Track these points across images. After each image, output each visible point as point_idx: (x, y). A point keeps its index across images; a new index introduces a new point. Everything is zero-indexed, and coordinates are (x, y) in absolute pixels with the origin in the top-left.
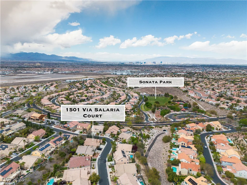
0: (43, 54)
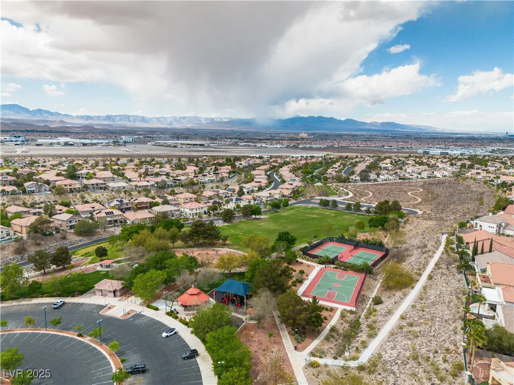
0: (331, 118)
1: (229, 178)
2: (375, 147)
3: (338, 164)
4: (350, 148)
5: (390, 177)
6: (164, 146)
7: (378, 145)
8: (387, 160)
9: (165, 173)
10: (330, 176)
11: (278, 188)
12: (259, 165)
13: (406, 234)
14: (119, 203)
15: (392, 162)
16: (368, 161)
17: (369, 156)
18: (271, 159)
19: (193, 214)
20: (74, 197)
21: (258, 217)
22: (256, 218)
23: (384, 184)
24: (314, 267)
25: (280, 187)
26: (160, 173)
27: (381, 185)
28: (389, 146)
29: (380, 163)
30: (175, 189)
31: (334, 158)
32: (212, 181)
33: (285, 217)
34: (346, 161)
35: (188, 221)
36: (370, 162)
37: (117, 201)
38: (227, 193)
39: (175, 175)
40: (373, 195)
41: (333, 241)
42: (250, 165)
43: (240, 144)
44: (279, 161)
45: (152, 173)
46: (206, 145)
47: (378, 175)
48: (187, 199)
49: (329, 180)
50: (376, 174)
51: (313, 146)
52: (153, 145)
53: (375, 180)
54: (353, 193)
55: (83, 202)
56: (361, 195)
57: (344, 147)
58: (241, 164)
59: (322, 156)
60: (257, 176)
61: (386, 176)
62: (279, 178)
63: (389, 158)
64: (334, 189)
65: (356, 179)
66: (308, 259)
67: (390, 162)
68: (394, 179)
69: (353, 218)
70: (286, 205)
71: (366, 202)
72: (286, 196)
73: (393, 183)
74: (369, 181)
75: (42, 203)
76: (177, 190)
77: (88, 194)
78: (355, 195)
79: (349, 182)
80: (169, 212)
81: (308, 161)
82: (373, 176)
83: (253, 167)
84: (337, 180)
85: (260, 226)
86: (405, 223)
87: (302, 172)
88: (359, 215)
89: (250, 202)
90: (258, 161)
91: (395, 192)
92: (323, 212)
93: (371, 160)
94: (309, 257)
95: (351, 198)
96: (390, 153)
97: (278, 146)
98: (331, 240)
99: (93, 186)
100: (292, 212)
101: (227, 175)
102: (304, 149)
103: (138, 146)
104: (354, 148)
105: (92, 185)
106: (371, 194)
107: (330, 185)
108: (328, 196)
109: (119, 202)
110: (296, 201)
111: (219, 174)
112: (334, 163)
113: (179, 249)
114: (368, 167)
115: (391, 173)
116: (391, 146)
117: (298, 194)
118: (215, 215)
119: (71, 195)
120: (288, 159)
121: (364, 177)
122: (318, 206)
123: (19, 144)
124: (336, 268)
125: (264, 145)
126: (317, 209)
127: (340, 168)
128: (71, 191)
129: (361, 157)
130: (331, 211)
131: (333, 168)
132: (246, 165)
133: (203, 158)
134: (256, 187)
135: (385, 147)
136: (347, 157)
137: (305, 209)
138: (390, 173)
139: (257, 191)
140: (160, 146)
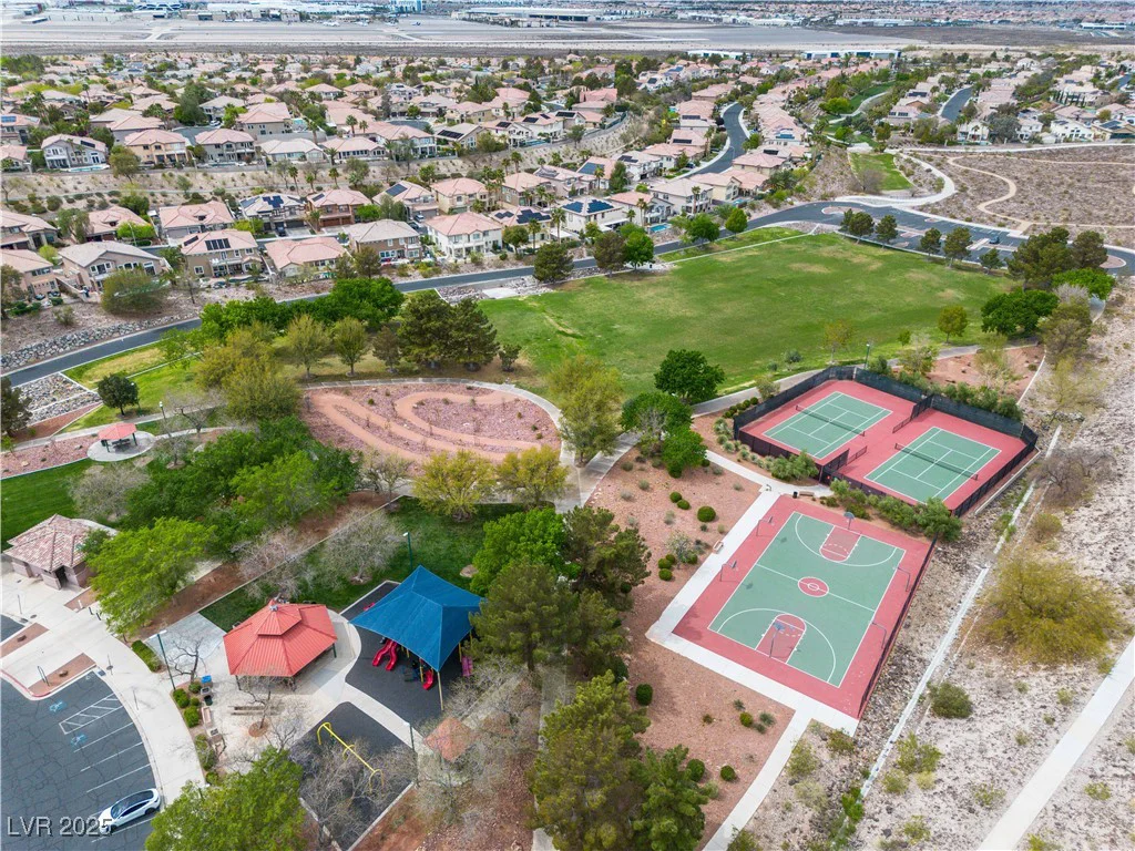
1: (603, 127)
2: (1055, 23)
3: (934, 81)
4: (979, 26)
5: (1084, 131)
6: (487, 21)
7: (1062, 18)
8: (1083, 68)
9: (435, 110)
10: (901, 122)
11: (732, 165)
12: (705, 83)
13: (1105, 360)
14: (271, 207)
15: (1097, 76)
16: (1023, 73)
17: (1029, 55)
18: (744, 62)
19: (459, 250)
20: (165, 183)
21: (646, 266)
22: (636, 271)
23: (1058, 152)
24: (755, 492)
25: (737, 161)
26: (423, 110)
27: (1051, 154)
28: (1097, 21)
29: (1061, 80)
30: (441, 162)
31: (925, 59)
32: (548, 139)
33: (725, 268)
34: (959, 72)
35: (438, 272)
36: (1029, 74)
37: (265, 199)
38: (579, 179)
39: (458, 118)
40: (1019, 190)
41: (850, 378)
42: (678, 84)
43: (681, 15)
44: (764, 71)
45: (402, 109)
46: (592, 19)
47: (1046, 122)
48: (459, 199)
49: (894, 136)
50: (1041, 119)
51: (877, 20)
52: (464, 19)
53: (1035, 140)
54: (956, 182)
55: (187, 196)
56: (981, 190)
57: (963, 24)
58: (653, 81)
59: (892, 55)
60: (684, 122)
61: (1072, 125)
62: (749, 128)
63: (1090, 60)
64: (902, 168)
65: (979, 133)
66: (744, 456)
67: (1091, 76)
68: (1095, 137)
69: (936, 281)
70: (739, 225)
71: (992, 219)
72: (748, 193)
73: (1088, 151)
74: (1014, 140)
75: (79, 197)
76: (443, 166)
77: (205, 175)
78: (963, 189)
79: (953, 143)
80: (390, 244)
81: (847, 71)
82: (1029, 124)
83: (684, 91)
84: (917, 137)
85: (639, 302)
86: (1108, 313)
87: (822, 107)
88: (959, 268)
89: (631, 214)
90: (705, 70)
91: (1090, 185)
92: (848, 254)
93: (1036, 69)
94: (748, 449)
95: (948, 201)
96: (1094, 41)
97: (780, 21)
98: (843, 373)
99: (219, 151)
100: (752, 250)
101: (598, 118)
102: (851, 29)
103: (427, 21)
104: (990, 26)
105: (218, 146)
106: (1013, 188)
107: (893, 152)
108: (877, 193)
109: (270, 203)
110: (775, 211)
111: (572, 115)
112: (922, 76)
113: (366, 383)
114: (1020, 93)
115: (1089, 114)
116: (1102, 21)
117: (787, 186)
118: (519, 258)
119: (157, 175)
120: (790, 65)
121: (1003, 129)
122: (835, 228)
123: (162, 17)
124: (831, 503)
125: (742, 17)
126: (831, 240)
127: (937, 94)
128: (161, 164)
129: (1007, 59)
130: (872, 250)
131: (915, 94)
132: (669, 82)
133: (569, 57)
134: (669, 159)
135: (1084, 24)
136: (964, 58)
137: (796, 241)
138: (1084, 116)
139: (672, 171)
140: (480, 21)
